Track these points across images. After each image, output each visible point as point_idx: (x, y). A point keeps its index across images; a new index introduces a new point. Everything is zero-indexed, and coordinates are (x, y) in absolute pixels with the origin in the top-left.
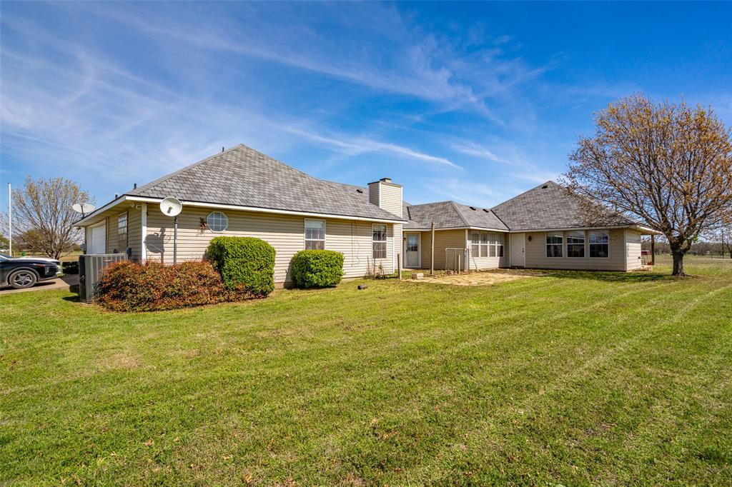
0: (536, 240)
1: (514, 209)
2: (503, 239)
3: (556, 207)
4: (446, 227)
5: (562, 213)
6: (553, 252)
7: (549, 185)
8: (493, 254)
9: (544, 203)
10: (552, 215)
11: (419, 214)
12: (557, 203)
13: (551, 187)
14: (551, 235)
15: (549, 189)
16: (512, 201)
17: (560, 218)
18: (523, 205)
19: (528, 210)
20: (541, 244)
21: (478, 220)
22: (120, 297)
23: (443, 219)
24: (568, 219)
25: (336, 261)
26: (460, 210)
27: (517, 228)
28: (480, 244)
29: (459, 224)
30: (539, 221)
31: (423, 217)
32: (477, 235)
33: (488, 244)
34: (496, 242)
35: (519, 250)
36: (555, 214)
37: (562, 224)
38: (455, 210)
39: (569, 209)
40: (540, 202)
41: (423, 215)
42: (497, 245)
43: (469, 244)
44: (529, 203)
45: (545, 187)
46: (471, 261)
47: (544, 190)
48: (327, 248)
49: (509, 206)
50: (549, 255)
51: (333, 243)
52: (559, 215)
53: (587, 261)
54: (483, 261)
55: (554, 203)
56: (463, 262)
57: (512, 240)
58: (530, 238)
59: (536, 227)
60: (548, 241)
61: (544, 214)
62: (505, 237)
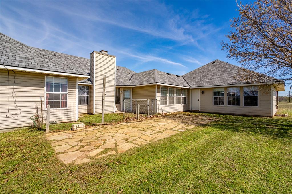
0: (206, 93)
1: (195, 75)
3: (220, 72)
5: (224, 76)
6: (218, 101)
7: (217, 61)
8: (178, 103)
9: (213, 71)
10: (217, 77)
12: (221, 70)
13: (217, 63)
14: (216, 90)
15: (216, 63)
16: (195, 71)
17: (223, 79)
18: (201, 73)
19: (202, 75)
20: (210, 97)
21: (169, 80)
24: (228, 80)
26: (157, 74)
27: (195, 86)
30: (209, 81)
33: (175, 96)
34: (181, 95)
35: (196, 101)
36: (219, 77)
37: (224, 83)
38: (154, 74)
39: (229, 73)
40: (211, 70)
42: (182, 96)
43: (158, 96)
44: (204, 71)
45: (214, 63)
46: (160, 108)
47: (214, 64)
49: (192, 74)
50: (215, 103)
52: (222, 77)
53: (241, 108)
55: (219, 71)
57: (192, 94)
58: (203, 92)
59: (206, 85)
60: (215, 94)
61: (212, 77)
62: (188, 92)
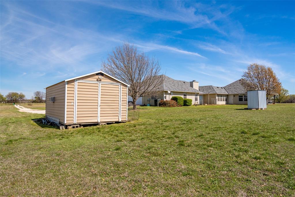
0: (236, 96)
1: (230, 87)
2: (227, 96)
4: (211, 93)
6: (241, 100)
8: (224, 101)
11: (202, 89)
13: (242, 80)
14: (240, 95)
16: (230, 85)
17: (242, 90)
18: (233, 86)
19: (234, 88)
20: (237, 98)
21: (220, 91)
22: (165, 105)
23: (209, 91)
25: (191, 101)
26: (214, 88)
27: (231, 93)
28: (220, 98)
29: (214, 93)
30: (237, 91)
31: (203, 90)
32: (219, 95)
33: (222, 98)
35: (231, 99)
37: (243, 92)
38: (213, 88)
41: (203, 89)
42: (225, 98)
43: (217, 98)
44: (235, 85)
45: (240, 80)
46: (218, 102)
48: (187, 98)
50: (239, 100)
51: (188, 97)
54: (221, 103)
56: (216, 102)
57: (229, 96)
58: (234, 96)
59: (236, 93)
60: (239, 97)
61: (239, 89)
